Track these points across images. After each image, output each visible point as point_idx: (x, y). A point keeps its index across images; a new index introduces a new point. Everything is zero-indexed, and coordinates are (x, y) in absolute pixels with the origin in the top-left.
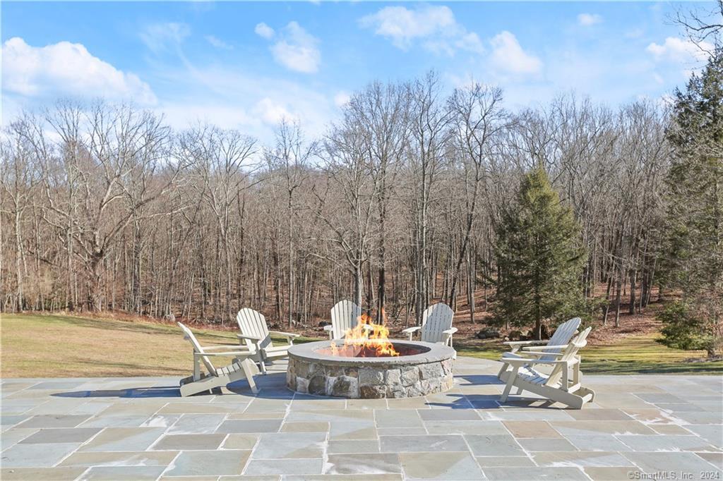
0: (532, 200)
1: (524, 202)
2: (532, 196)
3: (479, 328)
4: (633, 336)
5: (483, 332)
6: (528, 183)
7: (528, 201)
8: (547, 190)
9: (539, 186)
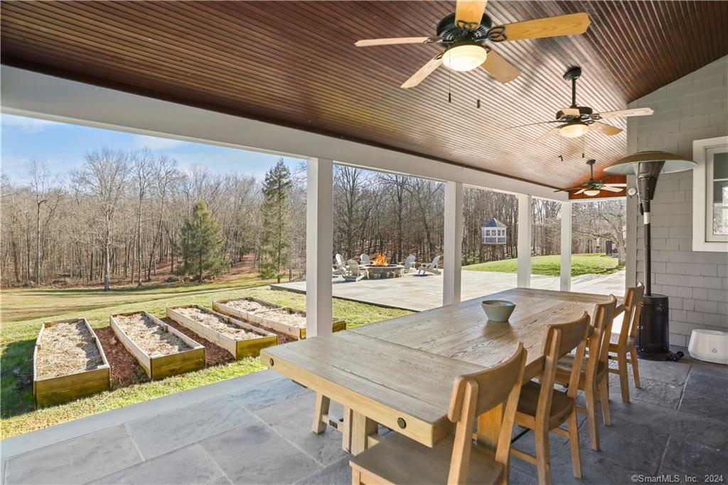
0: (200, 215)
1: (196, 216)
2: (199, 213)
3: (166, 277)
4: (238, 276)
5: (169, 279)
6: (197, 207)
7: (197, 215)
8: (206, 211)
9: (202, 209)
